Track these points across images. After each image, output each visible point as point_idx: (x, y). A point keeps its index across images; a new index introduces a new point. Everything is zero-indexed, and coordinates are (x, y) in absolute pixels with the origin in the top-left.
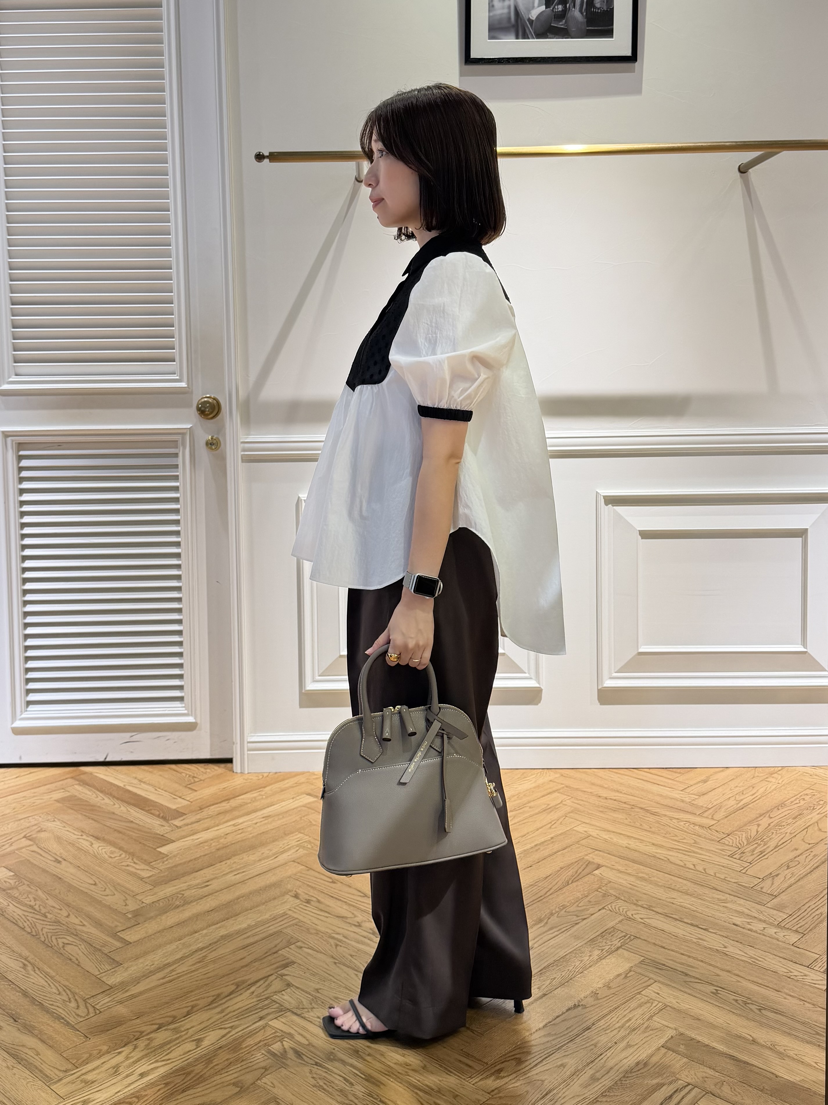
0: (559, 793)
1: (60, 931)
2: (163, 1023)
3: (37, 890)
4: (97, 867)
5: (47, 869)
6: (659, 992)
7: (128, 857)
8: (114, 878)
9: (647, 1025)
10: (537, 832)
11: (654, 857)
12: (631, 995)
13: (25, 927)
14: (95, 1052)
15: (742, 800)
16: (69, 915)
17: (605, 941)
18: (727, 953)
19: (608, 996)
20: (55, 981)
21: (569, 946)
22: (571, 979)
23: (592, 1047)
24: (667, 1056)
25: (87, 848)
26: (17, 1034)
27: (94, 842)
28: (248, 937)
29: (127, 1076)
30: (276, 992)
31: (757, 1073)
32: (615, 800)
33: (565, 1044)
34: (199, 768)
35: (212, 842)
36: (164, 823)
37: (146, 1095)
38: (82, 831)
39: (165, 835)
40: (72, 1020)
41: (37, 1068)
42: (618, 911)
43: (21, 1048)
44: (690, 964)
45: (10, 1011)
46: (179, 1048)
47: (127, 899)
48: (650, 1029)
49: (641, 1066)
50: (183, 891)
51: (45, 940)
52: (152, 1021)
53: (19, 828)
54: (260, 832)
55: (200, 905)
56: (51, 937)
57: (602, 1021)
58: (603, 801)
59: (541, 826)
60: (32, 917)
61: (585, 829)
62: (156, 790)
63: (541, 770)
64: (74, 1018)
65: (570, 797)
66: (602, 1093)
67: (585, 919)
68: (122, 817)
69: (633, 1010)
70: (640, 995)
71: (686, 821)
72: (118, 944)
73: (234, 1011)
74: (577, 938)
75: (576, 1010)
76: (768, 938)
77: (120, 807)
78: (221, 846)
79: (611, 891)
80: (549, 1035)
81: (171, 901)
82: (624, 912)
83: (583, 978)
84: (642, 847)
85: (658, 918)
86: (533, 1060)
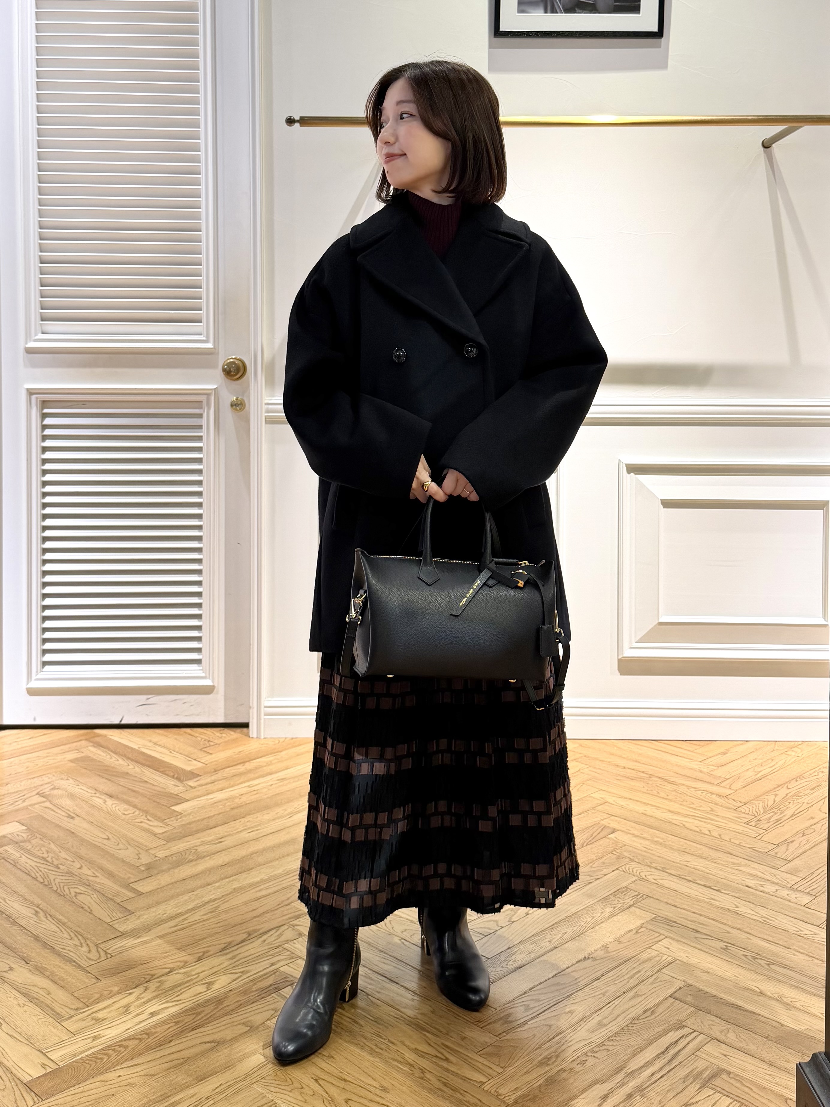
1: (72, 881)
2: (174, 968)
3: (50, 844)
4: (110, 824)
5: (60, 824)
6: (669, 947)
7: (141, 814)
8: (127, 833)
9: (655, 977)
11: (670, 822)
12: (641, 948)
13: (37, 878)
14: (106, 993)
15: (760, 772)
16: (82, 866)
17: (617, 899)
18: (739, 912)
19: (619, 950)
20: (68, 927)
21: (581, 903)
22: (582, 934)
23: (601, 996)
24: (674, 1005)
25: (101, 806)
26: (29, 975)
27: (107, 800)
28: (261, 890)
29: (138, 1015)
30: (287, 941)
31: (763, 1022)
32: (633, 769)
33: (574, 993)
34: (215, 733)
35: (226, 801)
36: (178, 783)
37: (156, 1032)
38: (96, 790)
39: (180, 795)
40: (84, 963)
41: (48, 1006)
42: (631, 872)
43: (32, 988)
44: (700, 922)
45: (22, 954)
46: (190, 990)
47: (139, 853)
48: (658, 981)
49: (648, 1013)
50: (197, 846)
51: (57, 890)
52: (164, 965)
53: (33, 786)
54: (275, 793)
55: (214, 859)
56: (64, 887)
57: (612, 972)
58: (621, 770)
60: (44, 868)
61: (602, 796)
62: (171, 752)
64: (86, 961)
65: (588, 766)
66: (609, 1038)
67: (598, 879)
68: (136, 777)
69: (642, 963)
70: (650, 950)
71: (704, 791)
72: (131, 895)
73: (245, 957)
74: (590, 896)
75: (586, 961)
76: (780, 900)
77: (134, 768)
78: (236, 805)
79: (625, 854)
81: (183, 856)
82: (638, 873)
83: (594, 933)
84: (658, 814)
85: (671, 879)
86: (541, 1006)
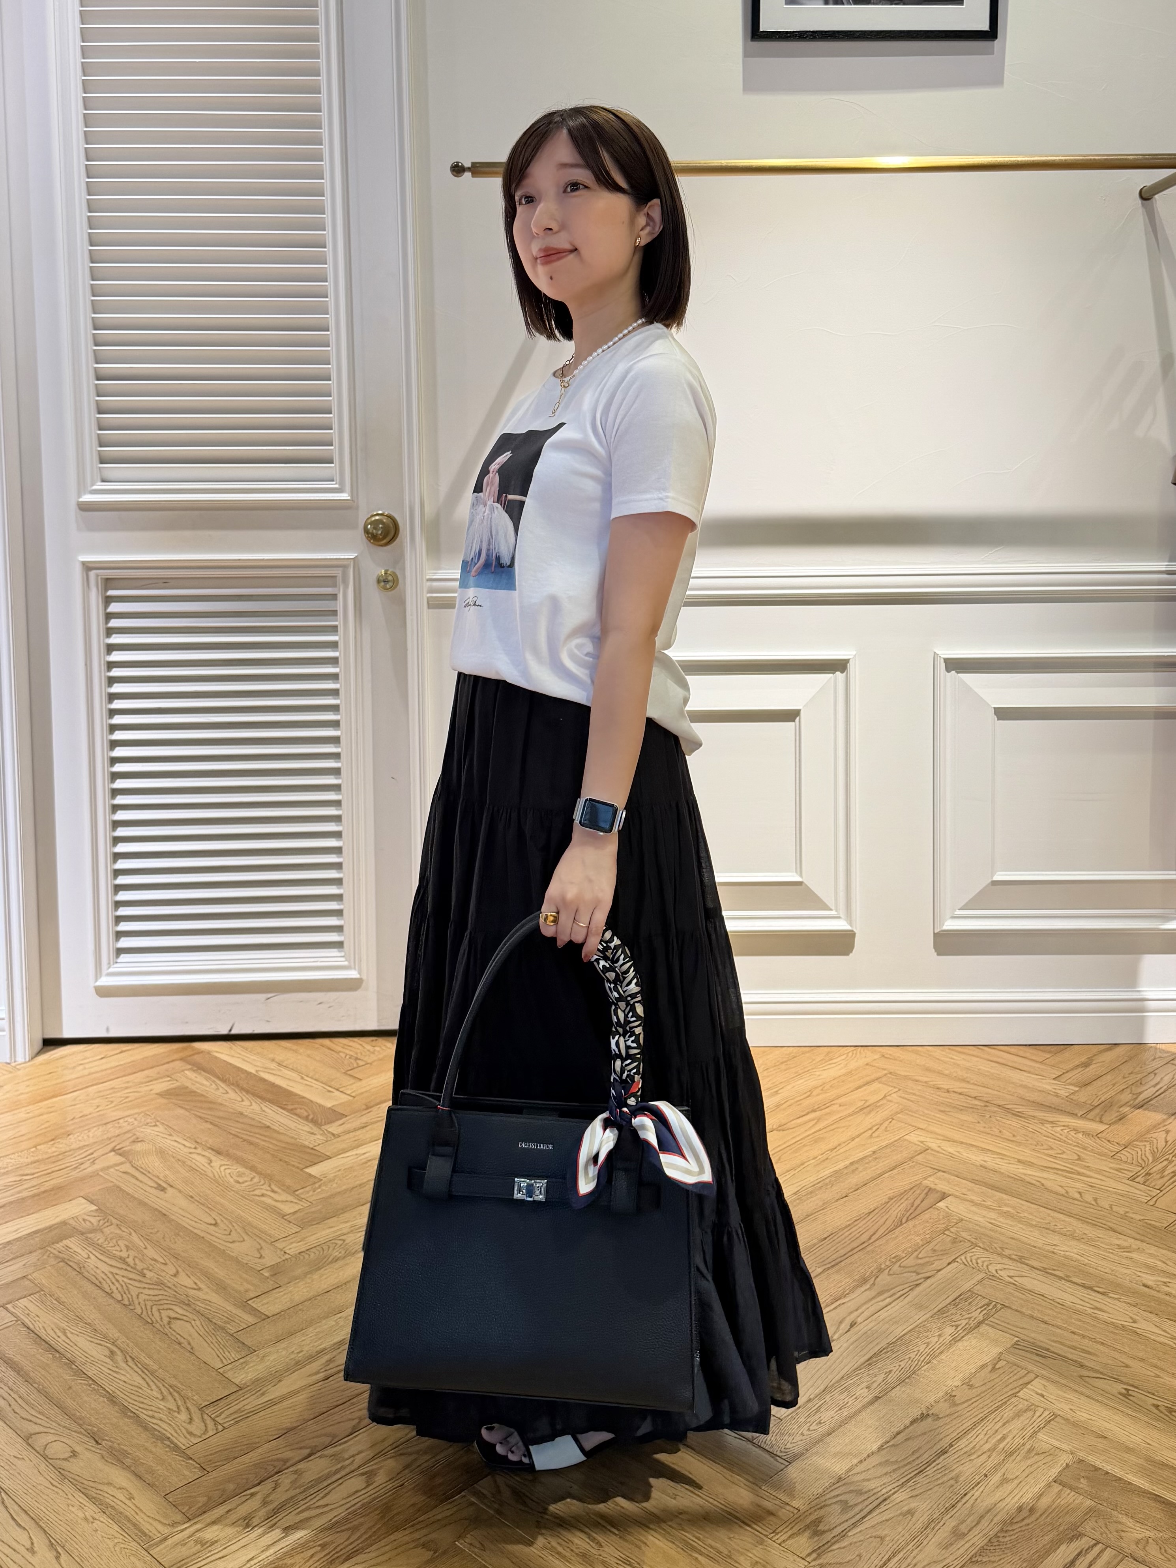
0: (880, 1082)
1: (164, 1297)
2: (317, 1446)
3: (130, 1234)
4: (218, 1199)
5: (145, 1200)
6: (1044, 1393)
7: (262, 1181)
8: (243, 1214)
9: (1029, 1447)
10: (853, 1143)
11: (1023, 1180)
12: (1002, 1398)
13: (112, 1292)
14: (216, 1494)
15: (1140, 1093)
16: (178, 1272)
17: (959, 1312)
18: (1139, 1331)
19: (970, 1400)
20: (158, 1378)
21: (907, 1321)
22: (914, 1373)
23: (952, 1482)
24: (1063, 1496)
25: (203, 1168)
26: (101, 1465)
27: (213, 1158)
32: (961, 1094)
33: (911, 1478)
34: (364, 1044)
36: (315, 1129)
38: (197, 1142)
39: (315, 1148)
40: (182, 1442)
41: (129, 1520)
42: (976, 1265)
43: (105, 1488)
44: (1086, 1349)
45: (90, 1428)
46: (341, 1487)
48: (1034, 1452)
49: (1025, 1513)
50: (344, 1234)
51: (142, 1313)
52: (300, 1442)
53: (105, 1137)
56: (152, 1309)
57: (963, 1440)
58: (942, 1094)
59: (857, 1133)
60: (123, 1276)
61: (922, 1139)
62: (303, 1078)
63: (853, 1048)
64: (186, 1437)
65: (897, 1090)
66: (971, 1558)
67: (929, 1277)
68: (254, 1119)
69: (1007, 1422)
70: (1016, 1399)
71: (1064, 1126)
72: (251, 1319)
74: (920, 1307)
75: (924, 1422)
77: (251, 1104)
79: (964, 1234)
80: (887, 1462)
81: (325, 1252)
82: (985, 1267)
83: (931, 1371)
84: (1004, 1166)
85: (1034, 1275)
86: (867, 1503)
